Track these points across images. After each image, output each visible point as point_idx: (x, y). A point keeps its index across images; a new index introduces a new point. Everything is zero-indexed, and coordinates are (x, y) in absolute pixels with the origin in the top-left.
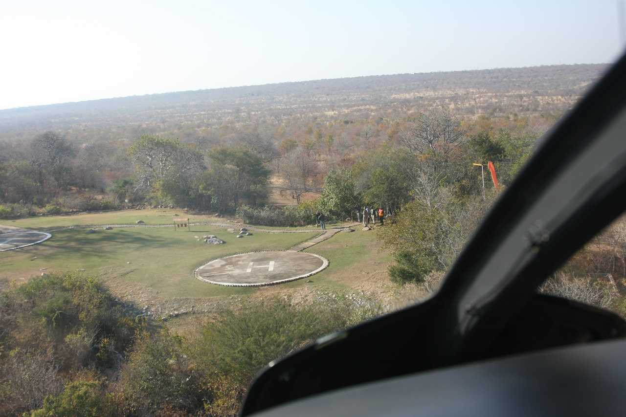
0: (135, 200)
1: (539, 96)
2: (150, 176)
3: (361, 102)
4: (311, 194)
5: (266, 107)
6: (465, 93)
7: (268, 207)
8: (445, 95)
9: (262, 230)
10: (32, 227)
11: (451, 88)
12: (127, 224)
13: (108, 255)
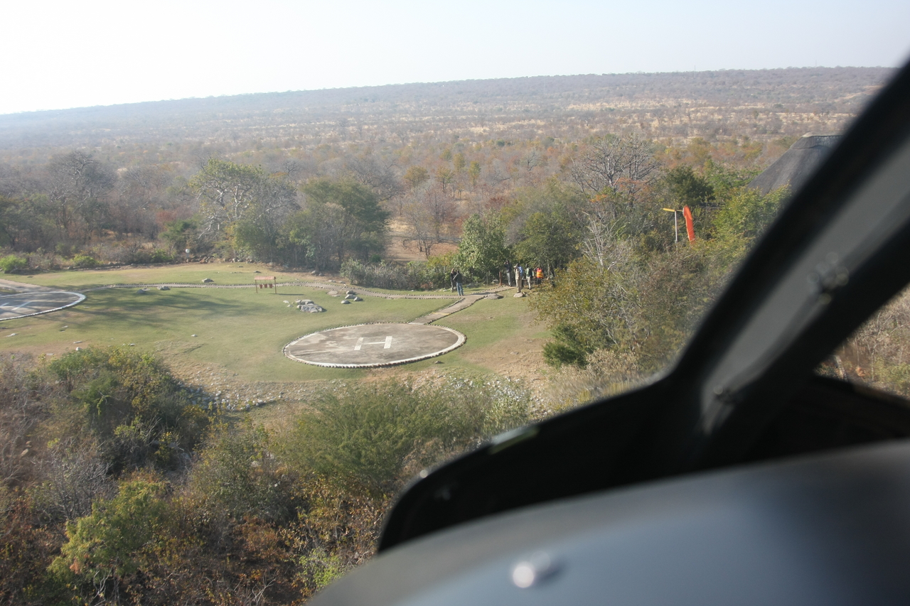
0: (199, 250)
1: (782, 112)
2: (220, 218)
3: (524, 115)
4: (445, 246)
5: (385, 118)
6: (676, 105)
7: (385, 262)
8: (647, 107)
9: (377, 295)
10: (58, 285)
11: (656, 97)
12: (190, 284)
13: (165, 324)
